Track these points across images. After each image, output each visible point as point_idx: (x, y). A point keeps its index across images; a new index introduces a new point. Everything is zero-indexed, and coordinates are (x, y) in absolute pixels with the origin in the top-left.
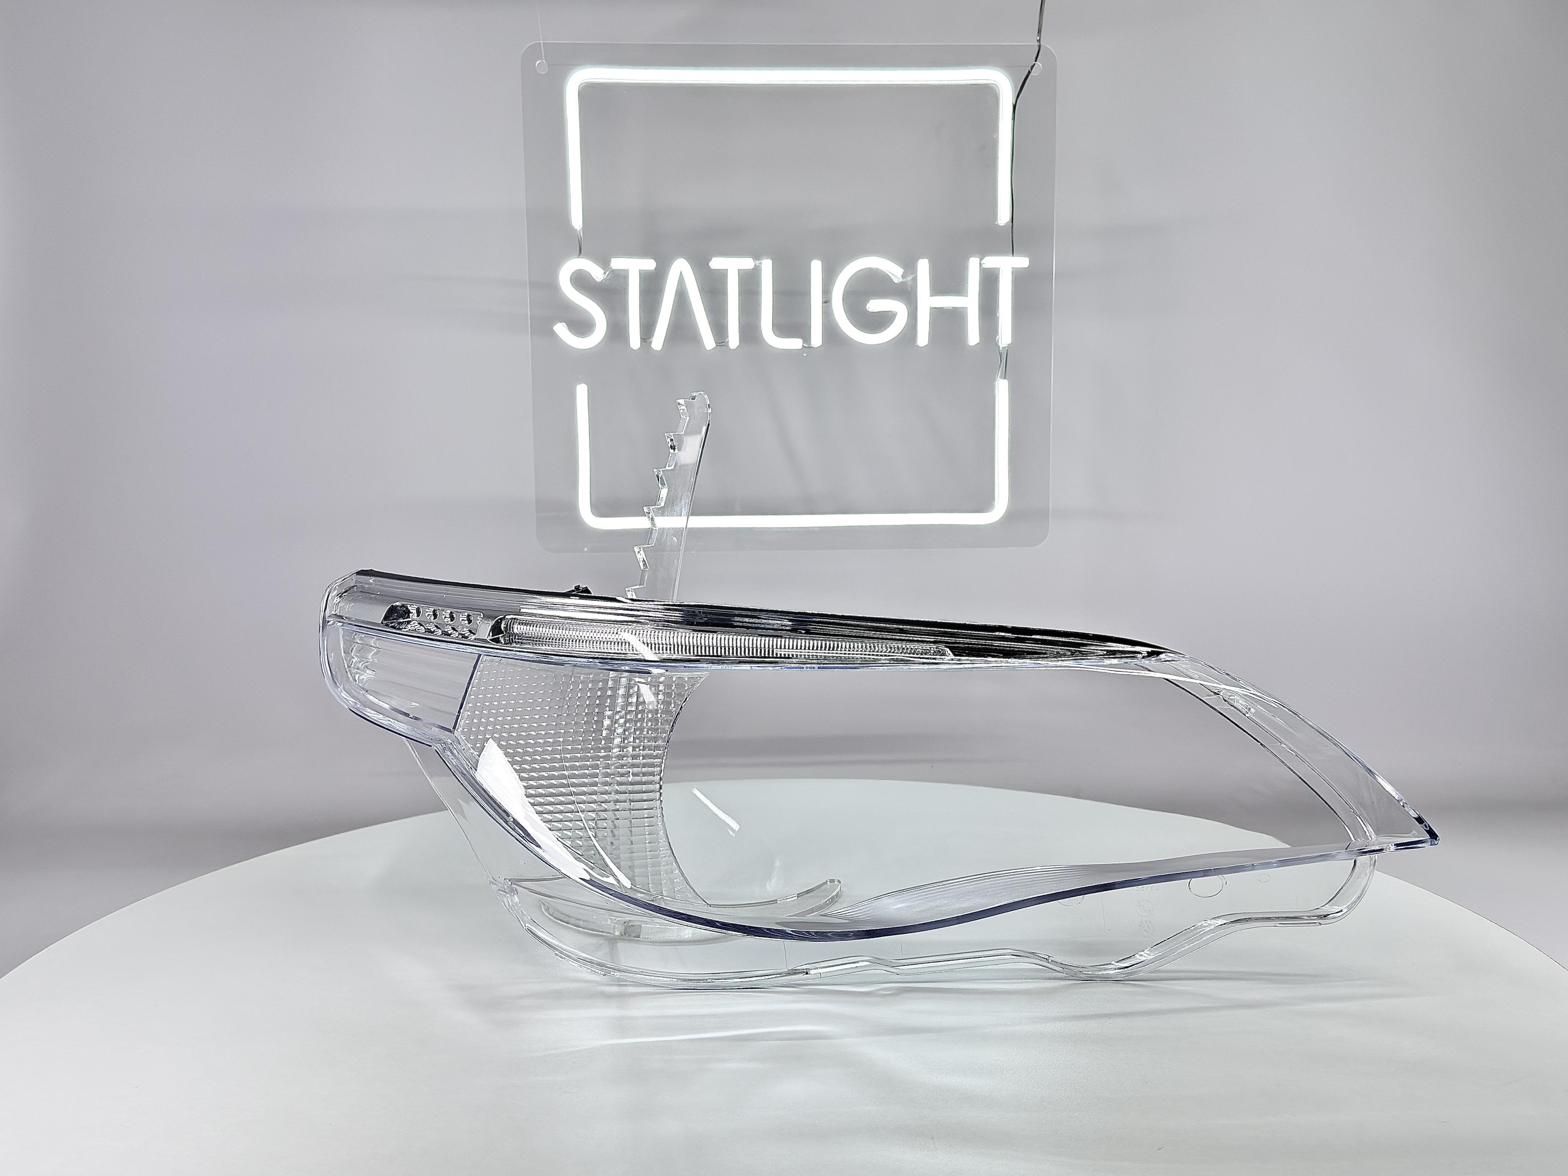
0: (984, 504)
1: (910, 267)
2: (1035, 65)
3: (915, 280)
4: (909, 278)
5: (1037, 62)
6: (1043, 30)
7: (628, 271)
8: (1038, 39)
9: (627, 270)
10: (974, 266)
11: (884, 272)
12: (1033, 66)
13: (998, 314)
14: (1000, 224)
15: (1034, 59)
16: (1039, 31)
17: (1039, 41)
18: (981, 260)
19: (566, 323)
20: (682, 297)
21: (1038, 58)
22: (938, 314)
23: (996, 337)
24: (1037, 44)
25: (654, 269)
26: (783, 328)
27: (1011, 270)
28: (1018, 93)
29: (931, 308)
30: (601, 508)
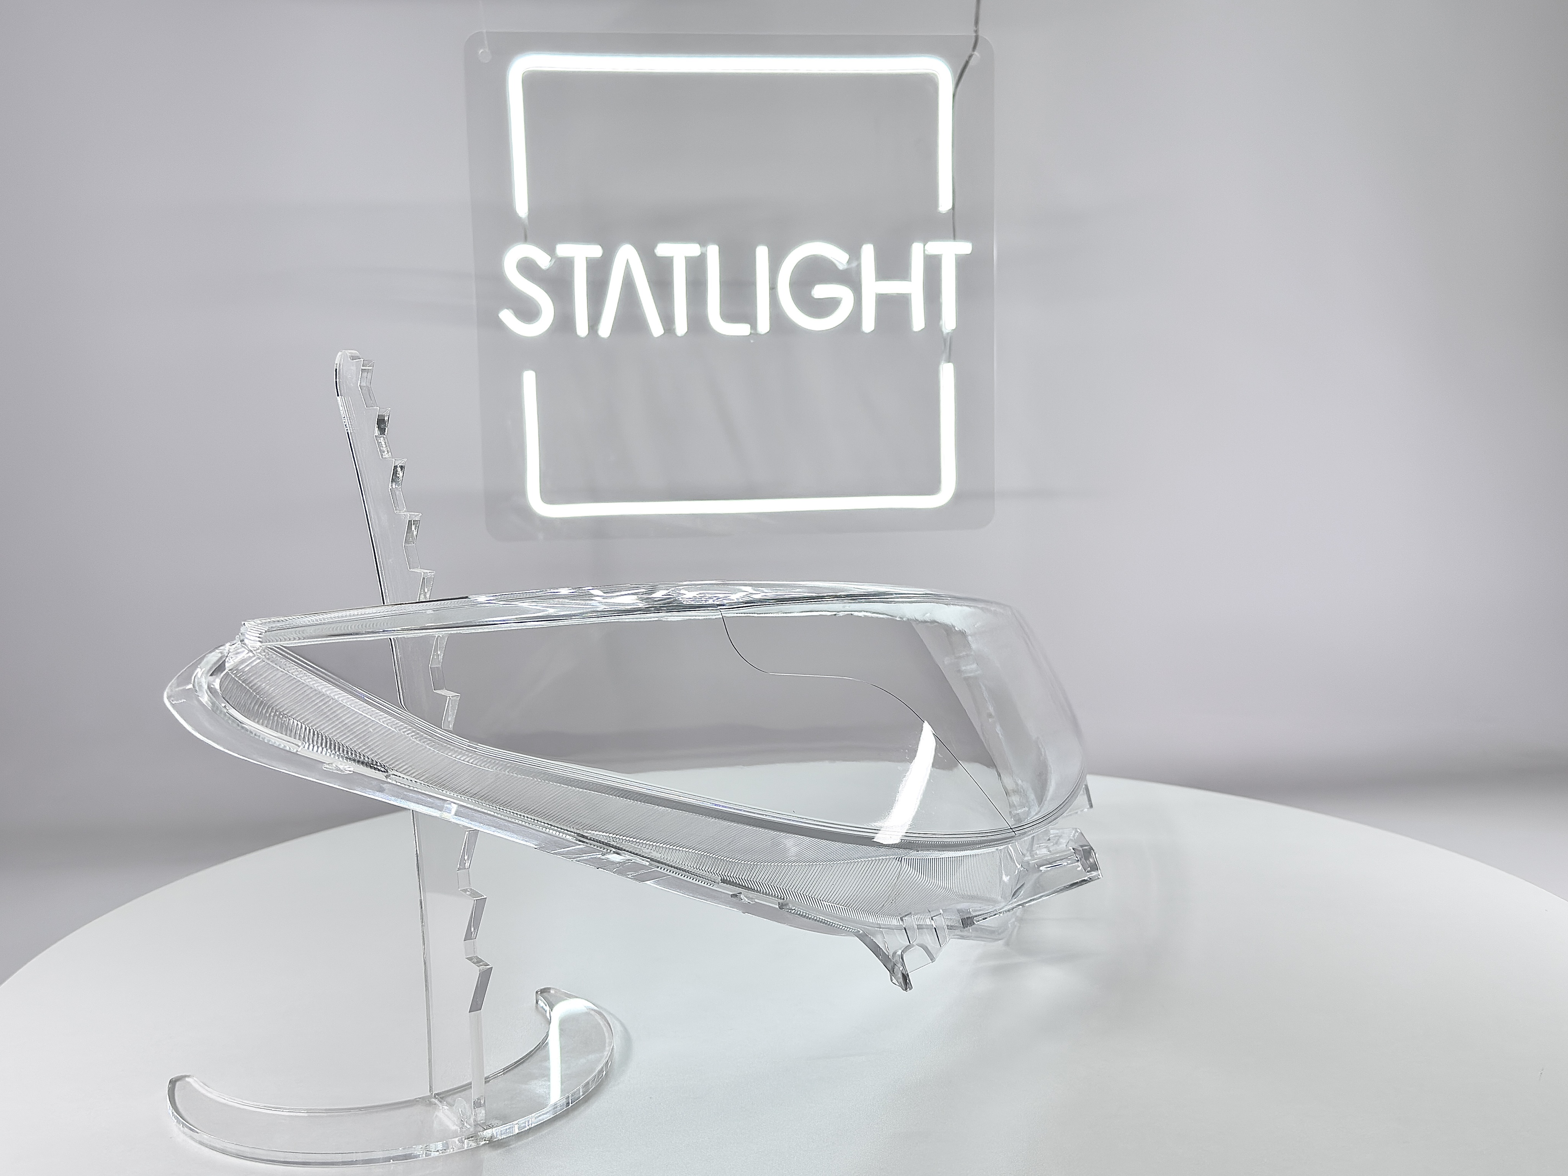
0: (933, 487)
1: (855, 254)
2: (974, 56)
3: (859, 266)
4: (854, 265)
5: (975, 53)
6: (980, 23)
7: (574, 259)
8: (975, 29)
9: (572, 257)
10: (918, 252)
11: (830, 259)
12: (970, 56)
13: (941, 300)
14: (942, 212)
15: (971, 50)
16: (977, 23)
17: (976, 31)
18: (924, 247)
19: (512, 309)
20: (628, 285)
21: (977, 48)
22: (883, 300)
23: (939, 322)
24: (974, 34)
25: (601, 255)
26: (728, 316)
27: (954, 256)
28: (955, 83)
29: (876, 294)
30: (548, 496)
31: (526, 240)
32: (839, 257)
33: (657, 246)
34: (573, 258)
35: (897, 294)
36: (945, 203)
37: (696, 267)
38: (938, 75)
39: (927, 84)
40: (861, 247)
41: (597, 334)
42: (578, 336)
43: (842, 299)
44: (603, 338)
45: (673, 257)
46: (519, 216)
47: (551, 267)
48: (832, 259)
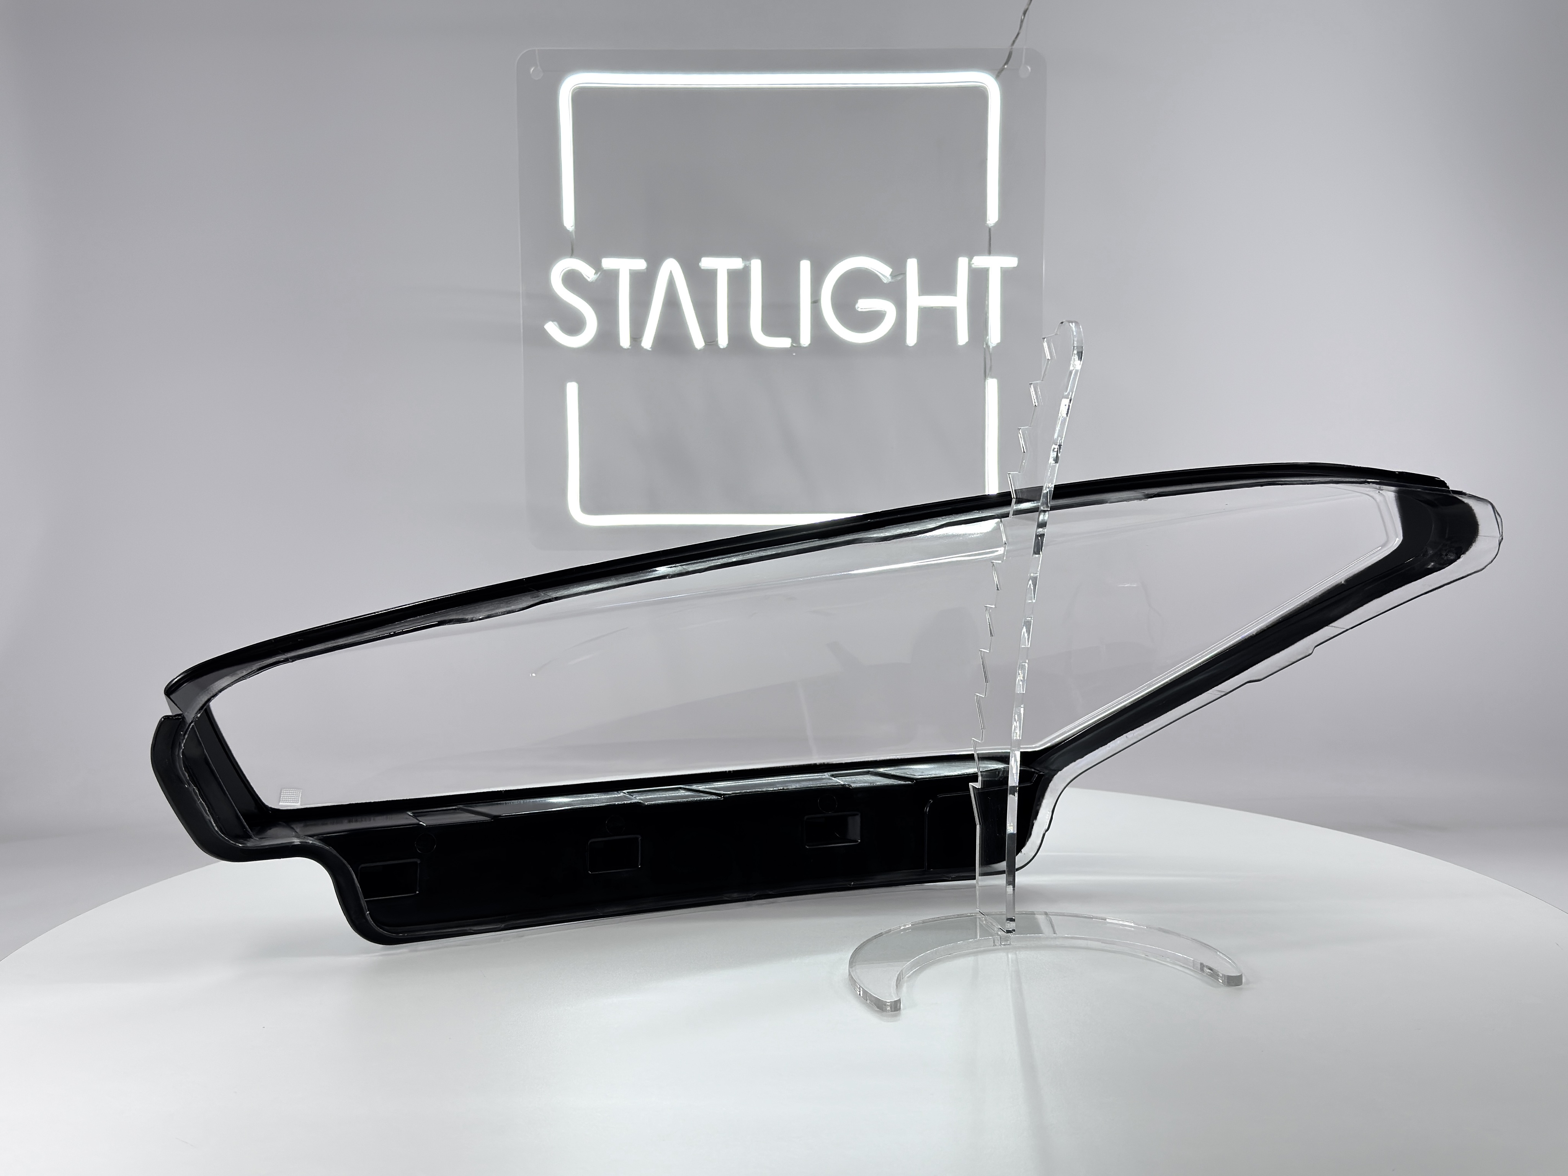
9: (617, 269)
10: (963, 266)
11: (873, 272)
13: (987, 314)
14: (989, 224)
18: (970, 259)
19: (557, 322)
20: (671, 299)
22: (927, 314)
23: (986, 336)
25: (644, 268)
26: (772, 327)
27: (1000, 269)
29: (920, 308)
30: (589, 507)
31: (572, 254)
32: (883, 271)
33: (700, 260)
34: (619, 270)
35: (942, 307)
36: (993, 216)
37: (739, 280)
38: (988, 89)
39: (979, 95)
40: (906, 261)
41: (641, 346)
42: (621, 347)
43: (886, 312)
44: (646, 350)
45: (717, 269)
46: (567, 229)
47: (596, 280)
48: (875, 271)
